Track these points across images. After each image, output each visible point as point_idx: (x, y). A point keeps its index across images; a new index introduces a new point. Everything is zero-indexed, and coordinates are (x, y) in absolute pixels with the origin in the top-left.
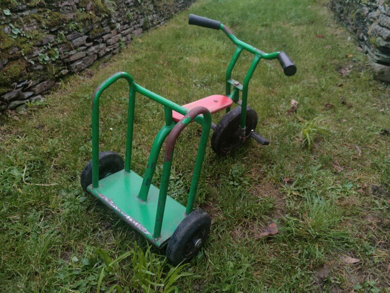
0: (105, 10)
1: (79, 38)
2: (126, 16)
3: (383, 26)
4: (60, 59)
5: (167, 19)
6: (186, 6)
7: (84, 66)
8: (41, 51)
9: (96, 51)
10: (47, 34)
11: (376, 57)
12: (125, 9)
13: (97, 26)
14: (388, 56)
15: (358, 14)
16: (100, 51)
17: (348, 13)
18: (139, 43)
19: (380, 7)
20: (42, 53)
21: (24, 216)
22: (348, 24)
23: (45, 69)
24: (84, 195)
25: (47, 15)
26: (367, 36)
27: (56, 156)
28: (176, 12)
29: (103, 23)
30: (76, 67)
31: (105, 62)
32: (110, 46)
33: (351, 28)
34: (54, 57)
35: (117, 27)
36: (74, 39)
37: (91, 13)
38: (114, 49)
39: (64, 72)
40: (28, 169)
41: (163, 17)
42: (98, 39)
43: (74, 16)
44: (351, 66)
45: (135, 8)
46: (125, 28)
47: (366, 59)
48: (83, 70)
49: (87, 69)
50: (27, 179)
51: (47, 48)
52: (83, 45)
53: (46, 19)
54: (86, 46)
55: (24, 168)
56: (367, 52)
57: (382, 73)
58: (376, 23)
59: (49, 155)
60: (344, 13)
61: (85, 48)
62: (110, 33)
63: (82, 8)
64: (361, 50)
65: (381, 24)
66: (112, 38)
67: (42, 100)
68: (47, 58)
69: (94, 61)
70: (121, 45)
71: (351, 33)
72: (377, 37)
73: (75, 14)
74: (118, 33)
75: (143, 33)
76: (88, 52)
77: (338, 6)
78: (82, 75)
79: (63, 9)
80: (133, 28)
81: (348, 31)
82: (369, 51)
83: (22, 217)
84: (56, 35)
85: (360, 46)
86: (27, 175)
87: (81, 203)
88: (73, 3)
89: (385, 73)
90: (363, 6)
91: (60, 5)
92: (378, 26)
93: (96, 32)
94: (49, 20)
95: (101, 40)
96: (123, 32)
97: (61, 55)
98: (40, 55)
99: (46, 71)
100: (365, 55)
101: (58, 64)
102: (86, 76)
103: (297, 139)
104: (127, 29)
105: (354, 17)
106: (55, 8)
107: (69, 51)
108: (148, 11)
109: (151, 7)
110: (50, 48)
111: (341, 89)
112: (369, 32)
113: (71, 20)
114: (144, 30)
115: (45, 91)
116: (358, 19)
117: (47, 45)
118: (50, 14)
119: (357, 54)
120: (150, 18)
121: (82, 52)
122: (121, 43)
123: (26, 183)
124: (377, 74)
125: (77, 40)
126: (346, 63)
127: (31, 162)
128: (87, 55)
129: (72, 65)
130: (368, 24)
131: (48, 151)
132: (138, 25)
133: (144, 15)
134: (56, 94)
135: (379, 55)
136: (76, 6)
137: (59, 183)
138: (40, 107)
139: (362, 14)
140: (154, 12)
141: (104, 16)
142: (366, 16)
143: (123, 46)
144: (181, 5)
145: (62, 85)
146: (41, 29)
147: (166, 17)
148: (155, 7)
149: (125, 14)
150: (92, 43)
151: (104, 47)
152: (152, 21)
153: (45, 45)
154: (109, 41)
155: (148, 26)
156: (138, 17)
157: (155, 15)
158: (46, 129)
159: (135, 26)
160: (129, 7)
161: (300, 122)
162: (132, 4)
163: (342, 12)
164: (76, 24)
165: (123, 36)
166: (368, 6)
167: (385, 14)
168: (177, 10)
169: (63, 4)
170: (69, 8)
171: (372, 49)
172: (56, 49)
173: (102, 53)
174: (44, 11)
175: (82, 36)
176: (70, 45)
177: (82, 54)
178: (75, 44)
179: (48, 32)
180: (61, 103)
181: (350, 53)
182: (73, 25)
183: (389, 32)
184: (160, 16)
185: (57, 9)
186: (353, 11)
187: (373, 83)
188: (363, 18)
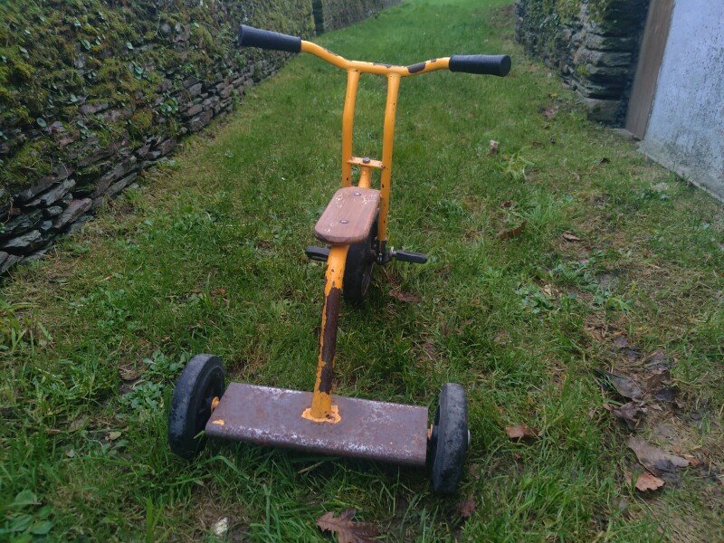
0: (216, 49)
1: (195, 86)
2: (236, 60)
3: (591, 49)
4: (179, 112)
5: (278, 68)
7: (201, 124)
8: (162, 99)
9: (212, 106)
10: (165, 77)
11: (587, 91)
12: (234, 50)
13: (210, 72)
14: (602, 86)
15: (559, 40)
16: (215, 106)
17: (544, 42)
18: (255, 99)
19: (585, 24)
20: (162, 102)
22: (546, 57)
23: (168, 124)
25: (162, 53)
26: (573, 66)
29: (215, 67)
30: (194, 125)
31: (221, 122)
32: (224, 101)
33: (550, 62)
34: (174, 108)
35: (229, 74)
36: (191, 86)
37: (204, 52)
38: (228, 105)
39: (184, 130)
42: (212, 89)
43: (188, 56)
44: (557, 107)
46: (236, 77)
47: (575, 96)
48: (201, 129)
49: (205, 129)
51: (166, 96)
52: (198, 96)
53: (162, 58)
54: (201, 97)
56: (575, 88)
57: (597, 110)
58: (583, 47)
60: (538, 43)
61: (201, 99)
62: (223, 82)
63: (194, 45)
64: (568, 86)
65: (590, 47)
66: (226, 89)
68: (170, 109)
69: (211, 118)
70: (234, 99)
71: (551, 68)
72: (586, 65)
73: (189, 52)
74: (230, 83)
75: (255, 85)
76: (204, 106)
77: (528, 35)
78: (202, 136)
79: (177, 46)
80: (243, 77)
81: (546, 66)
82: (578, 85)
84: (173, 79)
85: (567, 83)
88: (185, 39)
89: (602, 110)
90: (563, 28)
91: (174, 41)
92: (585, 50)
93: (209, 80)
94: (166, 60)
95: (215, 90)
96: (234, 82)
97: (180, 107)
98: (162, 104)
99: (169, 126)
100: (573, 91)
101: (178, 118)
102: (207, 137)
104: (238, 78)
105: (553, 45)
106: (169, 44)
107: (186, 103)
108: (257, 55)
110: (169, 96)
111: (547, 132)
112: (575, 61)
113: (186, 61)
114: (255, 82)
115: (170, 152)
116: (559, 47)
117: (166, 92)
118: (165, 52)
119: (563, 92)
120: (260, 64)
121: (198, 105)
122: (234, 97)
124: (591, 112)
125: (193, 87)
126: (550, 103)
128: (203, 110)
129: (190, 122)
130: (572, 50)
132: (249, 74)
133: (253, 60)
134: (181, 156)
135: (591, 86)
136: (188, 42)
139: (563, 39)
141: (216, 58)
142: (568, 39)
143: (237, 101)
145: (182, 148)
146: (158, 71)
147: (277, 64)
149: (234, 57)
150: (207, 94)
151: (218, 101)
152: (263, 70)
153: (164, 92)
154: (222, 93)
155: (259, 77)
156: (248, 63)
157: (264, 61)
159: (246, 75)
161: (505, 160)
163: (535, 42)
164: (192, 66)
165: (236, 87)
166: (570, 26)
167: (592, 33)
169: (177, 39)
170: (182, 44)
171: (581, 82)
172: (174, 99)
173: (217, 109)
174: (159, 48)
175: (198, 83)
176: (187, 94)
177: (198, 108)
178: (192, 94)
181: (554, 92)
182: (188, 68)
183: (600, 54)
184: (272, 63)
185: (171, 45)
186: (550, 37)
187: (587, 123)
188: (565, 43)
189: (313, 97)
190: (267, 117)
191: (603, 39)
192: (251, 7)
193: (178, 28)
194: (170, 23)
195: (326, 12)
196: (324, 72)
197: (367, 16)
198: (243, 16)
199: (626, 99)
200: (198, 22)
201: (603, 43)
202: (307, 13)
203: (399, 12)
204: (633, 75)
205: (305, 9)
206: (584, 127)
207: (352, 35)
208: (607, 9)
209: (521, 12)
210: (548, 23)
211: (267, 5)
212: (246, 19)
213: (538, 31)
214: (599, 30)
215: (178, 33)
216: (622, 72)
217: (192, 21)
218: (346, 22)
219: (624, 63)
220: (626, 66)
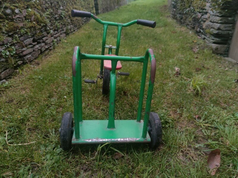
0: (43, 21)
1: (28, 39)
2: (55, 26)
3: (213, 22)
4: (16, 54)
5: (78, 28)
6: (88, 20)
7: (32, 58)
8: (3, 48)
9: (40, 48)
10: (7, 37)
11: (212, 40)
12: (55, 21)
13: (38, 32)
14: (219, 38)
15: (194, 18)
16: (42, 48)
17: (186, 19)
18: (65, 43)
19: (209, 12)
20: (4, 50)
21: (15, 171)
22: (188, 25)
23: (7, 61)
24: (59, 147)
25: (5, 24)
26: (203, 29)
27: (28, 121)
28: (83, 24)
29: (42, 30)
30: (27, 59)
31: (46, 55)
32: (48, 45)
33: (190, 27)
34: (12, 52)
35: (51, 32)
36: (25, 40)
37: (34, 23)
38: (50, 47)
39: (20, 62)
40: (9, 133)
41: (76, 27)
42: (40, 40)
43: (24, 25)
44: (198, 47)
45: (60, 21)
46: (55, 33)
47: (205, 42)
48: (32, 61)
49: (34, 60)
50: (9, 141)
51: (7, 47)
52: (31, 44)
53: (5, 27)
54: (32, 45)
55: (5, 133)
56: (204, 39)
57: (217, 49)
58: (208, 21)
59: (22, 121)
60: (184, 19)
61: (32, 46)
62: (47, 36)
63: (28, 19)
64: (200, 38)
65: (212, 21)
66: (49, 40)
67: (7, 83)
68: (8, 53)
69: (39, 54)
70: (54, 44)
71: (190, 29)
72: (210, 29)
73: (24, 23)
74: (52, 36)
75: (66, 36)
76: (34, 49)
77: (178, 16)
78: (32, 64)
79: (16, 20)
80: (60, 33)
81: (188, 28)
82: (206, 37)
83: (13, 173)
84: (13, 37)
85: (200, 36)
86: (9, 138)
87: (58, 154)
88: (22, 16)
89: (219, 49)
90: (196, 13)
91: (14, 18)
92: (210, 23)
93: (38, 36)
94: (7, 28)
95: (42, 41)
96: (55, 36)
97: (17, 51)
98: (3, 51)
99: (8, 62)
100: (203, 40)
101: (15, 57)
102: (35, 64)
103: (189, 90)
104: (56, 34)
105: (191, 20)
106: (11, 19)
107: (22, 48)
108: (67, 23)
109: (69, 21)
110: (9, 46)
111: (198, 60)
112: (204, 27)
113: (22, 28)
114: (66, 35)
115: (8, 76)
116: (194, 21)
117: (7, 44)
118: (8, 23)
119: (198, 40)
120: (69, 27)
121: (30, 49)
122: (54, 43)
123: (9, 144)
124: (214, 50)
125: (26, 40)
126: (194, 45)
127: (10, 128)
128: (34, 51)
129: (25, 58)
130: (202, 22)
131: (22, 118)
132: (63, 32)
133: (65, 25)
134: (16, 78)
135: (214, 39)
136: (24, 18)
137: (37, 141)
138: (7, 88)
139: (197, 18)
140: (71, 23)
141: (43, 25)
142: (200, 18)
143: (56, 44)
144: (85, 20)
145: (19, 72)
146: (2, 34)
147: (78, 26)
148: (71, 20)
149: (54, 24)
150: (36, 43)
151: (44, 45)
152: (70, 29)
153: (6, 44)
154: (47, 41)
155: (68, 32)
156: (62, 27)
157: (71, 26)
158: (15, 102)
159: (61, 32)
160: (56, 20)
161: (186, 80)
162: (58, 18)
163: (182, 18)
164: (26, 30)
165: (55, 38)
166: (200, 12)
167: (214, 15)
168: (83, 23)
169: (16, 17)
170: (20, 19)
171: (208, 36)
172: (13, 47)
173: (43, 49)
174: (3, 21)
175: (30, 38)
176: (22, 44)
177: (30, 50)
178: (26, 44)
179: (7, 35)
180: (21, 84)
181: (195, 40)
182: (23, 31)
183: (219, 25)
184: (75, 26)
185: (12, 20)
186: (189, 17)
187: (213, 55)
188: (198, 19)
189: (91, 42)
190: (68, 53)
191: (220, 18)
192: (64, 3)
193: (17, 11)
194: (11, 9)
195: (100, 7)
196: (97, 30)
197: (115, 9)
198: (60, 6)
199: (229, 44)
200: (31, 8)
201: (221, 20)
202: (92, 7)
203: (126, 7)
204: (232, 34)
205: (91, 5)
206: (213, 57)
207: (109, 15)
208: (223, 4)
209: (175, 7)
210: (188, 11)
211: (73, 3)
212: (62, 8)
213: (183, 14)
214: (218, 14)
215: (17, 14)
216: (228, 33)
217: (27, 8)
218: (107, 11)
219: (229, 29)
220: (230, 30)
